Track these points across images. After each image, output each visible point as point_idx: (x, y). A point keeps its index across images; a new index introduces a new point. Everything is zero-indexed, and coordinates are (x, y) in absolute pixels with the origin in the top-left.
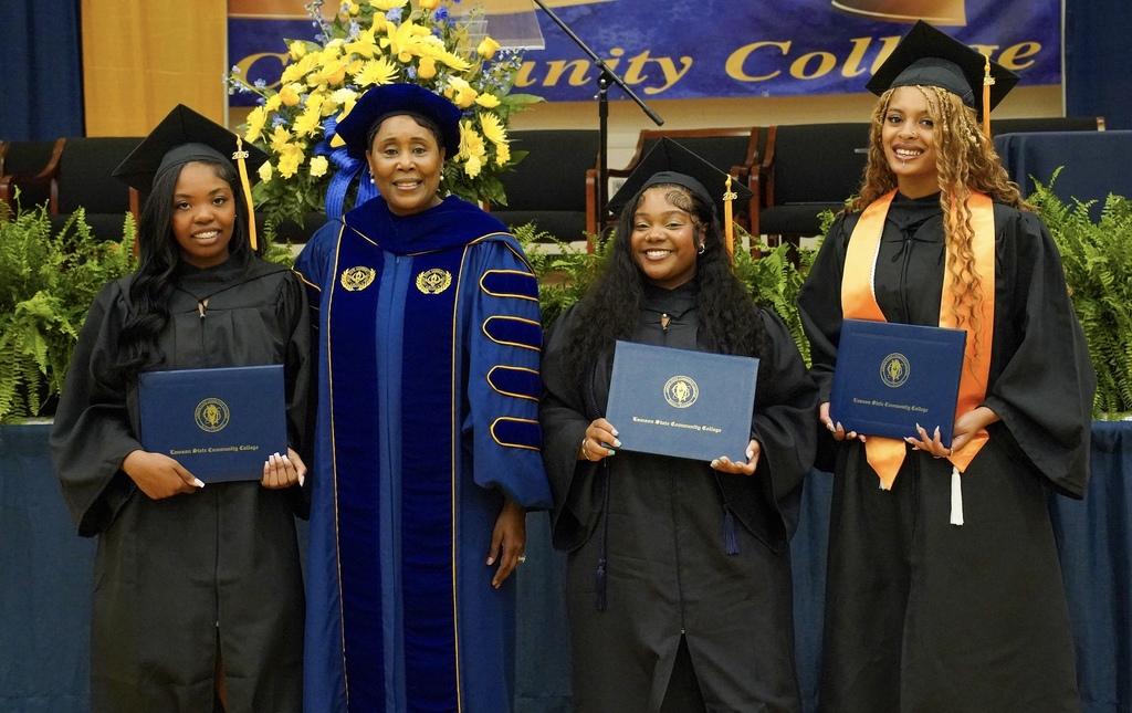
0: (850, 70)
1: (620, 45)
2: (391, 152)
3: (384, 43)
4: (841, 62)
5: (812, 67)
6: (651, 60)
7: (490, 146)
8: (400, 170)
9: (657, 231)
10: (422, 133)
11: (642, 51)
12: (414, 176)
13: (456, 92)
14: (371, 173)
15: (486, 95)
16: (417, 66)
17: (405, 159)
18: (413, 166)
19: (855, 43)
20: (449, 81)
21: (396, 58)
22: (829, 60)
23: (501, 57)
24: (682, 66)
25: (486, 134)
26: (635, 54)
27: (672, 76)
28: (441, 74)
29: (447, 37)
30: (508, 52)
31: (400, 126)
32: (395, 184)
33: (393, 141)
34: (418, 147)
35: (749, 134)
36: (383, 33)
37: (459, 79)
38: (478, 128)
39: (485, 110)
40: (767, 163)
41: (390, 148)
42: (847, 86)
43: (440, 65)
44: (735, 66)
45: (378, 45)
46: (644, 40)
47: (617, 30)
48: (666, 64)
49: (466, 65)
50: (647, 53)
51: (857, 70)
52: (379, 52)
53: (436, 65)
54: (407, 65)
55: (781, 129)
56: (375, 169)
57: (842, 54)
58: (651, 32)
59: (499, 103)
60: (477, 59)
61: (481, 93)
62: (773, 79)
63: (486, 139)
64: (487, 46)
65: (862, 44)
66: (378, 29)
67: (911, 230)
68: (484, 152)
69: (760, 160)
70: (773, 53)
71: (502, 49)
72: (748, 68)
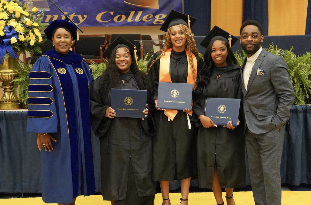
0: (129, 20)
1: (67, 11)
2: (59, 37)
3: (5, 7)
4: (127, 18)
5: (119, 19)
6: (75, 16)
7: (37, 37)
8: (61, 42)
9: (122, 58)
10: (67, 33)
11: (73, 13)
12: (65, 44)
13: (26, 22)
14: (53, 43)
15: (35, 23)
16: (15, 14)
17: (63, 39)
18: (65, 41)
19: (131, 13)
20: (24, 19)
21: (8, 12)
22: (124, 17)
23: (39, 12)
24: (84, 17)
25: (36, 34)
26: (71, 14)
27: (81, 20)
28: (22, 17)
29: (23, 6)
30: (41, 11)
31: (61, 31)
32: (60, 46)
33: (59, 34)
34: (66, 36)
35: (105, 36)
36: (4, 5)
37: (27, 18)
38: (33, 32)
39: (35, 27)
40: (110, 44)
41: (59, 36)
42: (129, 24)
43: (21, 14)
44: (99, 18)
45: (3, 8)
46: (73, 10)
47: (66, 7)
48: (80, 17)
49: (29, 15)
50: (74, 13)
51: (131, 20)
52: (3, 10)
53: (20, 14)
54: (12, 14)
55: (113, 35)
56: (55, 42)
57: (127, 15)
58: (75, 8)
59: (39, 25)
60: (32, 13)
61: (33, 23)
62: (109, 22)
63: (35, 35)
64: (34, 9)
65: (132, 13)
66: (3, 3)
67: (178, 60)
68: (35, 39)
69: (108, 43)
70: (109, 15)
71: (39, 10)
72: (102, 18)
